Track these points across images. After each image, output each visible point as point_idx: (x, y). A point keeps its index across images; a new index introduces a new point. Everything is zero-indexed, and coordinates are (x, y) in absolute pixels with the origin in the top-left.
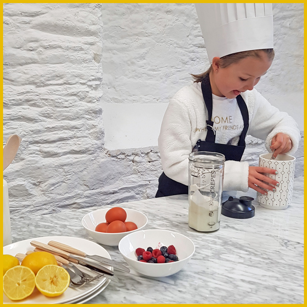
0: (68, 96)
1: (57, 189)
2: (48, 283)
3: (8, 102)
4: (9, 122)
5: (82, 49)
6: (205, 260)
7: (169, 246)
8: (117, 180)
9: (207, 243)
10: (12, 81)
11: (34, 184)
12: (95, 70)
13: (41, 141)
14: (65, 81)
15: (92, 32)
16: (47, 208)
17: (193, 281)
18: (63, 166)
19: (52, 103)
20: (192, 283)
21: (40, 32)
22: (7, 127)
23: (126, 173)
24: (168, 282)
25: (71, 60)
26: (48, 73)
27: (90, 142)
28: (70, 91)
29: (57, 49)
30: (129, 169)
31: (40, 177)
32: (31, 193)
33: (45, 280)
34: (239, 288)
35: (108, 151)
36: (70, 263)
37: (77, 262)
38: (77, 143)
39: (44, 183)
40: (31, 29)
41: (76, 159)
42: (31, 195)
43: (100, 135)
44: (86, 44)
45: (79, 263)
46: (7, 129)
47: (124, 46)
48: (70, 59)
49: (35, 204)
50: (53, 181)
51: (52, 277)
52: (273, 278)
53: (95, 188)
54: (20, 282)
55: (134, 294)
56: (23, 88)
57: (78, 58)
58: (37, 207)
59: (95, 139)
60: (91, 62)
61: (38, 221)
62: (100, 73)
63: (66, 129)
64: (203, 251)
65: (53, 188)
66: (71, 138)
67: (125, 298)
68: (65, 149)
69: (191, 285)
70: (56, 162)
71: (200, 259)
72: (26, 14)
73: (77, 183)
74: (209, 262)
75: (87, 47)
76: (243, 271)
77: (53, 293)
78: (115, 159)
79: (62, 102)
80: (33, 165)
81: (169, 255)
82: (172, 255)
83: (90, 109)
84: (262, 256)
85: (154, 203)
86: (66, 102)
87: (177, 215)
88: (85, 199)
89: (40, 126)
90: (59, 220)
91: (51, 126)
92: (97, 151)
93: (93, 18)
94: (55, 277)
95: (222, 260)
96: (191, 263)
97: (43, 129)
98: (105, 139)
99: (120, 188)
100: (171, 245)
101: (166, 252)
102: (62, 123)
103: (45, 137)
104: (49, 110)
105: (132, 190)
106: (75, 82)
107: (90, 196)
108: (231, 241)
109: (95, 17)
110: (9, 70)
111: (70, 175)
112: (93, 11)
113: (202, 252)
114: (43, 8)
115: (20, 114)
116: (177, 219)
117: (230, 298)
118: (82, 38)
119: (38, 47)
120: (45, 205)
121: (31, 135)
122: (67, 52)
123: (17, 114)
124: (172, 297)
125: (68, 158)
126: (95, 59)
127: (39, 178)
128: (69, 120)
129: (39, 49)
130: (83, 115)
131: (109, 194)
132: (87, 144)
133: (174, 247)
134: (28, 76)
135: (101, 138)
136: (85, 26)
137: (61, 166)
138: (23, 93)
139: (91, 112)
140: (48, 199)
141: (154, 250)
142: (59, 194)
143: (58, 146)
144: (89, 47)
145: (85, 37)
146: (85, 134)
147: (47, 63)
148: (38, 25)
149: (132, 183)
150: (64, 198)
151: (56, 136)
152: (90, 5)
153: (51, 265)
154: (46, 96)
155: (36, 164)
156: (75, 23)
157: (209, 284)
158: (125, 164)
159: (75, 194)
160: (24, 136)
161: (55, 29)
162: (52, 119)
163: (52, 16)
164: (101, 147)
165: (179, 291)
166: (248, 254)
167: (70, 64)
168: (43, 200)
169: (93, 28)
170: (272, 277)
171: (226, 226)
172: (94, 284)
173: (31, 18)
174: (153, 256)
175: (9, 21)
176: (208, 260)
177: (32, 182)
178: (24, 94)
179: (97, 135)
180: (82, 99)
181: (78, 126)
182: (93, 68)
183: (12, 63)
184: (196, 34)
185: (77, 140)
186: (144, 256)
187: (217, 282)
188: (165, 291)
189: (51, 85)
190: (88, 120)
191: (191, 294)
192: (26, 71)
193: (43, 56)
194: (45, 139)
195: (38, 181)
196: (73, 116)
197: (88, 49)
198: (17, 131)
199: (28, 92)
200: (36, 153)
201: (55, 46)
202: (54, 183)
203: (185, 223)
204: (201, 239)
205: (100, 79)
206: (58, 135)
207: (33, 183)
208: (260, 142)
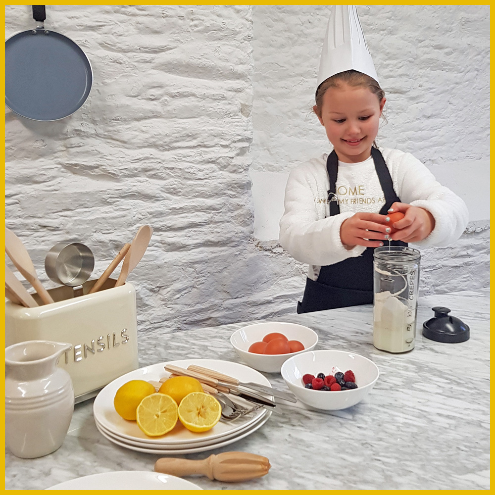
0: (203, 163)
1: (184, 298)
2: (194, 414)
3: (118, 173)
4: (118, 201)
5: (224, 98)
6: (393, 390)
7: (346, 371)
8: (272, 285)
9: (397, 370)
10: (125, 142)
11: (152, 290)
12: (242, 126)
13: (163, 228)
14: (199, 142)
15: (239, 74)
16: (170, 325)
17: (376, 416)
18: (194, 263)
19: (180, 173)
20: (375, 418)
21: (166, 74)
22: (115, 208)
23: (285, 274)
24: (344, 417)
25: (208, 113)
26: (175, 132)
27: (233, 229)
28: (207, 157)
29: (189, 97)
30: (289, 269)
31: (160, 279)
32: (147, 303)
33: (190, 411)
34: (433, 423)
35: (259, 242)
36: (219, 392)
37: (228, 390)
38: (215, 230)
39: (166, 288)
40: (153, 70)
41: (212, 253)
42: (147, 305)
43: (248, 219)
44: (230, 91)
45: (230, 392)
46: (115, 210)
47: (284, 90)
48: (207, 111)
49: (152, 320)
50: (179, 286)
51: (199, 408)
52: (479, 412)
53: (240, 296)
54: (159, 413)
55: (301, 430)
56: (140, 153)
57: (219, 110)
58: (155, 323)
59: (241, 225)
60: (237, 115)
61: (168, 340)
62: (250, 131)
63: (199, 211)
64: (391, 379)
65: (178, 296)
66: (207, 223)
67: (290, 435)
68: (197, 239)
69: (373, 420)
70: (184, 258)
71: (386, 389)
72: (147, 50)
73: (213, 289)
74: (398, 392)
75: (231, 95)
76: (441, 404)
77: (202, 427)
78: (269, 254)
79: (195, 172)
80: (150, 263)
81: (346, 383)
82: (350, 382)
83: (234, 182)
84: (467, 385)
85: (326, 317)
86: (200, 173)
87: (357, 333)
88: (225, 313)
89: (162, 206)
90: (197, 340)
91: (177, 206)
92: (242, 242)
93: (242, 55)
94: (203, 407)
95: (415, 390)
96: (374, 394)
97: (167, 211)
98: (254, 225)
99: (275, 296)
100: (348, 370)
101: (343, 379)
102: (193, 202)
103: (169, 222)
104: (176, 183)
105: (293, 299)
106: (213, 144)
107: (232, 308)
108: (427, 366)
109: (243, 53)
110: (121, 126)
111: (204, 276)
112: (241, 45)
113: (389, 381)
114: (171, 41)
115: (134, 189)
116: (358, 338)
117: (422, 435)
118: (225, 83)
119: (162, 95)
120: (166, 320)
121: (149, 219)
122: (204, 101)
123: (130, 189)
124: (349, 434)
125: (202, 252)
126: (242, 112)
127: (159, 282)
128: (204, 197)
129: (163, 98)
130: (224, 190)
131: (260, 304)
132: (228, 232)
133: (353, 372)
134: (147, 136)
135: (249, 223)
136: (230, 65)
137: (192, 264)
138: (139, 160)
139: (235, 186)
140: (171, 312)
141: (327, 377)
142: (187, 305)
143: (188, 235)
144: (235, 95)
145: (229, 81)
146: (226, 218)
147: (174, 118)
148: (163, 65)
149: (294, 289)
150: (194, 311)
151: (184, 220)
152: (237, 36)
153: (198, 393)
154: (173, 163)
155: (155, 261)
156: (215, 62)
157: (396, 418)
158: (283, 261)
159: (209, 305)
160: (139, 221)
161: (187, 71)
162: (180, 196)
163: (182, 52)
164: (249, 236)
165: (359, 427)
166: (449, 383)
167: (207, 119)
168: (164, 314)
169: (240, 69)
170: (477, 410)
171: (422, 347)
172: (250, 418)
173: (153, 55)
174: (325, 384)
175: (122, 60)
176: (397, 391)
177: (148, 286)
178: (141, 160)
179: (243, 219)
180: (223, 167)
181: (217, 207)
182: (239, 124)
183: (125, 117)
184: (387, 74)
185: (215, 226)
186: (314, 383)
187: (407, 416)
188: (341, 427)
189: (179, 147)
190: (231, 197)
191: (374, 431)
192: (144, 129)
193: (169, 108)
194: (169, 225)
195: (158, 285)
196: (210, 191)
197: (233, 98)
198: (129, 213)
199: (147, 158)
200: (155, 245)
201: (187, 93)
202: (181, 288)
203: (368, 344)
204: (388, 364)
205: (250, 139)
206: (188, 220)
207: (150, 289)
208: (478, 230)
